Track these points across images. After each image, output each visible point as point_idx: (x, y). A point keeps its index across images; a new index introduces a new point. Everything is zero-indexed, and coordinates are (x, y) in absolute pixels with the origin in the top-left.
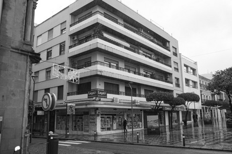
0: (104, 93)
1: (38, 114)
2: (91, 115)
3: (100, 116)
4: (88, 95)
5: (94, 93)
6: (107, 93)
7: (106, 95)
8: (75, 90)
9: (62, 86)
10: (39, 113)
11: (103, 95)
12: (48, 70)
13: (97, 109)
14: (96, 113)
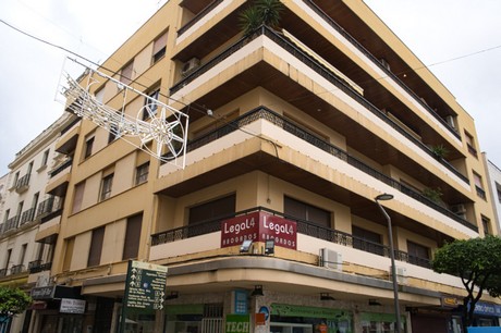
0: (283, 229)
1: (62, 309)
2: (231, 318)
3: (268, 323)
4: (224, 237)
5: (245, 226)
6: (296, 231)
7: (293, 238)
8: (180, 222)
9: (140, 215)
10: (68, 305)
11: (282, 235)
12: (107, 174)
13: (257, 290)
14: (250, 308)
